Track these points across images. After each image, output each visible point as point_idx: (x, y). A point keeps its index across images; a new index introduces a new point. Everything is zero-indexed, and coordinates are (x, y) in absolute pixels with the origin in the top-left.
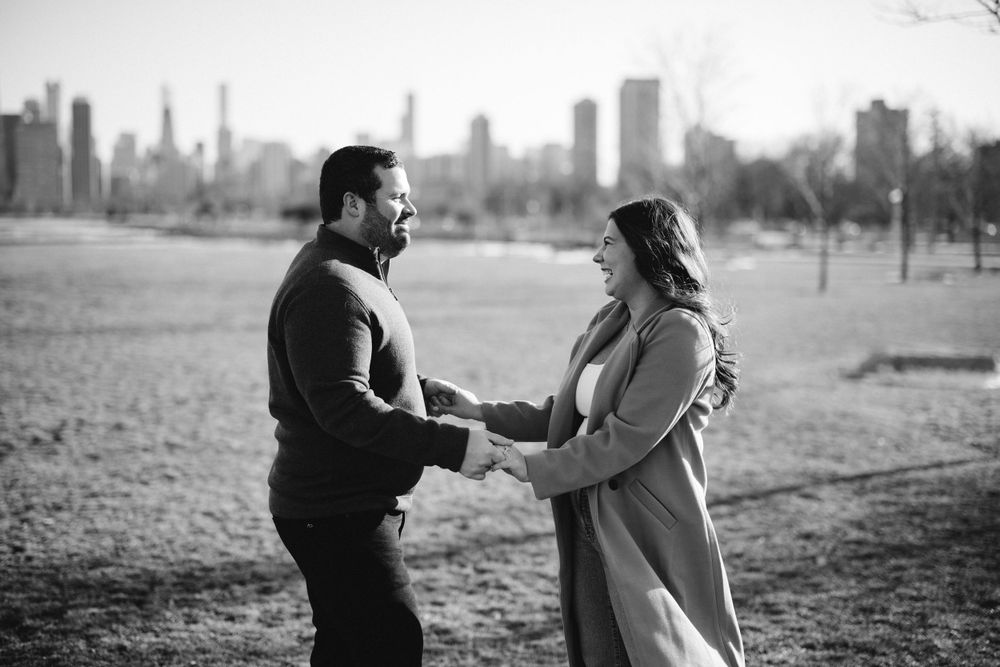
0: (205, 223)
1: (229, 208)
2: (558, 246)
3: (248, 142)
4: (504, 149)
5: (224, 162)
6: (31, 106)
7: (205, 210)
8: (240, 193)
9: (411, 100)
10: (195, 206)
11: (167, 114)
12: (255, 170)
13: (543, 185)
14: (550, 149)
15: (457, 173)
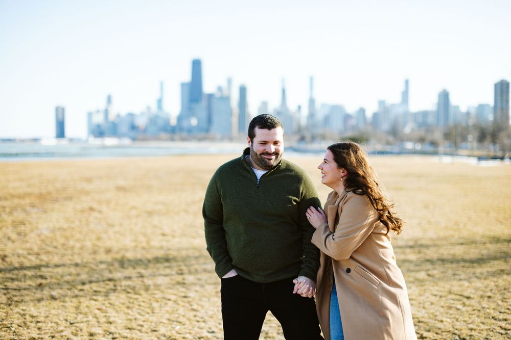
0: (302, 146)
1: (313, 139)
2: (480, 158)
3: (323, 105)
4: (457, 107)
5: (312, 115)
6: (220, 89)
7: (302, 139)
8: (320, 131)
9: (407, 82)
10: (297, 137)
11: (284, 91)
12: (327, 120)
13: (475, 126)
14: (481, 107)
15: (431, 120)
